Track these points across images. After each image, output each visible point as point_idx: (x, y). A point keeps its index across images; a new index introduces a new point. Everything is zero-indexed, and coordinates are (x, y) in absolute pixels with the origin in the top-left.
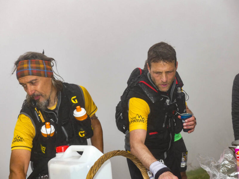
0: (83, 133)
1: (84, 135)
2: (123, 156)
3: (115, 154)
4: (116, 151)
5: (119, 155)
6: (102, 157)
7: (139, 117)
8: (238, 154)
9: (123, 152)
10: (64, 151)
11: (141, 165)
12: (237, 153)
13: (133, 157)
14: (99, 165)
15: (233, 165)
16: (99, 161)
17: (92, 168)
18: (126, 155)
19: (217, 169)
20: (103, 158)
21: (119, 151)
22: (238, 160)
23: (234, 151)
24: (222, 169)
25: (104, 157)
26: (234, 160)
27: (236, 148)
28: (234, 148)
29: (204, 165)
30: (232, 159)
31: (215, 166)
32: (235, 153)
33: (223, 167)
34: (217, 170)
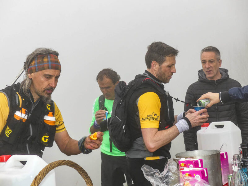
0: (47, 138)
1: (47, 140)
2: (68, 166)
3: (61, 164)
4: (62, 161)
5: (64, 164)
6: (46, 166)
7: (155, 116)
8: (181, 166)
9: (68, 162)
10: (6, 160)
11: (86, 176)
12: (181, 164)
13: (78, 167)
14: (44, 175)
15: (177, 176)
16: (43, 171)
17: (36, 177)
18: (72, 164)
19: (161, 180)
20: (47, 168)
21: (64, 161)
22: (181, 172)
23: (178, 162)
24: (166, 180)
25: (49, 167)
26: (178, 172)
27: (180, 160)
28: (178, 160)
29: (149, 176)
30: (176, 171)
31: (159, 177)
32: (179, 165)
33: (166, 178)
34: (160, 182)
